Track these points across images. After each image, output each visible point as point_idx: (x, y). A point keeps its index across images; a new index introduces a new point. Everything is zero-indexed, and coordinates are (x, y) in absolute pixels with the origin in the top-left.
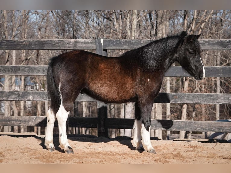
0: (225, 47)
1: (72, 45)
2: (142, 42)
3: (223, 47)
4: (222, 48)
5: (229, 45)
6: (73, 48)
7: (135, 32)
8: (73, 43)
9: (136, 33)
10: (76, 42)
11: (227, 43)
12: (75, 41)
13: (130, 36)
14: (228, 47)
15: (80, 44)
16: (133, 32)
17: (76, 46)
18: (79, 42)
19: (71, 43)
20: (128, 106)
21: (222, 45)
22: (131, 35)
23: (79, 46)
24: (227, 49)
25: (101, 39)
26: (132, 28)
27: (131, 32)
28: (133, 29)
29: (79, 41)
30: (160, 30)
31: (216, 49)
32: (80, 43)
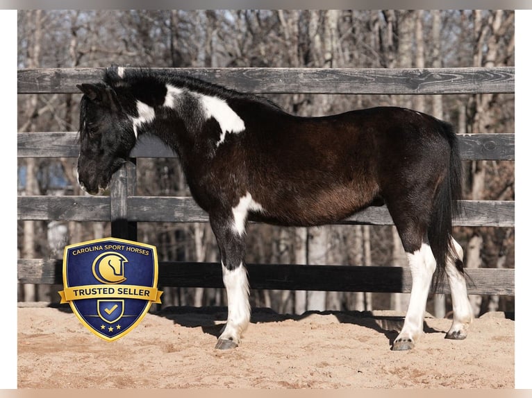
0: (414, 88)
1: (49, 83)
2: (217, 76)
3: (409, 87)
4: (407, 89)
5: (422, 81)
6: (52, 89)
7: (335, 38)
8: (52, 78)
9: (336, 42)
10: (58, 75)
11: (419, 76)
12: (56, 73)
13: (319, 51)
14: (422, 87)
15: (69, 80)
16: (328, 40)
17: (58, 85)
18: (65, 76)
19: (47, 79)
20: (316, 243)
21: (407, 81)
22: (323, 47)
23: (66, 86)
24: (419, 92)
25: (119, 68)
26: (324, 29)
27: (322, 40)
28: (328, 31)
29: (67, 72)
30: (405, 33)
31: (394, 91)
32: (67, 78)
